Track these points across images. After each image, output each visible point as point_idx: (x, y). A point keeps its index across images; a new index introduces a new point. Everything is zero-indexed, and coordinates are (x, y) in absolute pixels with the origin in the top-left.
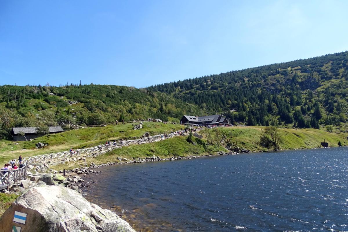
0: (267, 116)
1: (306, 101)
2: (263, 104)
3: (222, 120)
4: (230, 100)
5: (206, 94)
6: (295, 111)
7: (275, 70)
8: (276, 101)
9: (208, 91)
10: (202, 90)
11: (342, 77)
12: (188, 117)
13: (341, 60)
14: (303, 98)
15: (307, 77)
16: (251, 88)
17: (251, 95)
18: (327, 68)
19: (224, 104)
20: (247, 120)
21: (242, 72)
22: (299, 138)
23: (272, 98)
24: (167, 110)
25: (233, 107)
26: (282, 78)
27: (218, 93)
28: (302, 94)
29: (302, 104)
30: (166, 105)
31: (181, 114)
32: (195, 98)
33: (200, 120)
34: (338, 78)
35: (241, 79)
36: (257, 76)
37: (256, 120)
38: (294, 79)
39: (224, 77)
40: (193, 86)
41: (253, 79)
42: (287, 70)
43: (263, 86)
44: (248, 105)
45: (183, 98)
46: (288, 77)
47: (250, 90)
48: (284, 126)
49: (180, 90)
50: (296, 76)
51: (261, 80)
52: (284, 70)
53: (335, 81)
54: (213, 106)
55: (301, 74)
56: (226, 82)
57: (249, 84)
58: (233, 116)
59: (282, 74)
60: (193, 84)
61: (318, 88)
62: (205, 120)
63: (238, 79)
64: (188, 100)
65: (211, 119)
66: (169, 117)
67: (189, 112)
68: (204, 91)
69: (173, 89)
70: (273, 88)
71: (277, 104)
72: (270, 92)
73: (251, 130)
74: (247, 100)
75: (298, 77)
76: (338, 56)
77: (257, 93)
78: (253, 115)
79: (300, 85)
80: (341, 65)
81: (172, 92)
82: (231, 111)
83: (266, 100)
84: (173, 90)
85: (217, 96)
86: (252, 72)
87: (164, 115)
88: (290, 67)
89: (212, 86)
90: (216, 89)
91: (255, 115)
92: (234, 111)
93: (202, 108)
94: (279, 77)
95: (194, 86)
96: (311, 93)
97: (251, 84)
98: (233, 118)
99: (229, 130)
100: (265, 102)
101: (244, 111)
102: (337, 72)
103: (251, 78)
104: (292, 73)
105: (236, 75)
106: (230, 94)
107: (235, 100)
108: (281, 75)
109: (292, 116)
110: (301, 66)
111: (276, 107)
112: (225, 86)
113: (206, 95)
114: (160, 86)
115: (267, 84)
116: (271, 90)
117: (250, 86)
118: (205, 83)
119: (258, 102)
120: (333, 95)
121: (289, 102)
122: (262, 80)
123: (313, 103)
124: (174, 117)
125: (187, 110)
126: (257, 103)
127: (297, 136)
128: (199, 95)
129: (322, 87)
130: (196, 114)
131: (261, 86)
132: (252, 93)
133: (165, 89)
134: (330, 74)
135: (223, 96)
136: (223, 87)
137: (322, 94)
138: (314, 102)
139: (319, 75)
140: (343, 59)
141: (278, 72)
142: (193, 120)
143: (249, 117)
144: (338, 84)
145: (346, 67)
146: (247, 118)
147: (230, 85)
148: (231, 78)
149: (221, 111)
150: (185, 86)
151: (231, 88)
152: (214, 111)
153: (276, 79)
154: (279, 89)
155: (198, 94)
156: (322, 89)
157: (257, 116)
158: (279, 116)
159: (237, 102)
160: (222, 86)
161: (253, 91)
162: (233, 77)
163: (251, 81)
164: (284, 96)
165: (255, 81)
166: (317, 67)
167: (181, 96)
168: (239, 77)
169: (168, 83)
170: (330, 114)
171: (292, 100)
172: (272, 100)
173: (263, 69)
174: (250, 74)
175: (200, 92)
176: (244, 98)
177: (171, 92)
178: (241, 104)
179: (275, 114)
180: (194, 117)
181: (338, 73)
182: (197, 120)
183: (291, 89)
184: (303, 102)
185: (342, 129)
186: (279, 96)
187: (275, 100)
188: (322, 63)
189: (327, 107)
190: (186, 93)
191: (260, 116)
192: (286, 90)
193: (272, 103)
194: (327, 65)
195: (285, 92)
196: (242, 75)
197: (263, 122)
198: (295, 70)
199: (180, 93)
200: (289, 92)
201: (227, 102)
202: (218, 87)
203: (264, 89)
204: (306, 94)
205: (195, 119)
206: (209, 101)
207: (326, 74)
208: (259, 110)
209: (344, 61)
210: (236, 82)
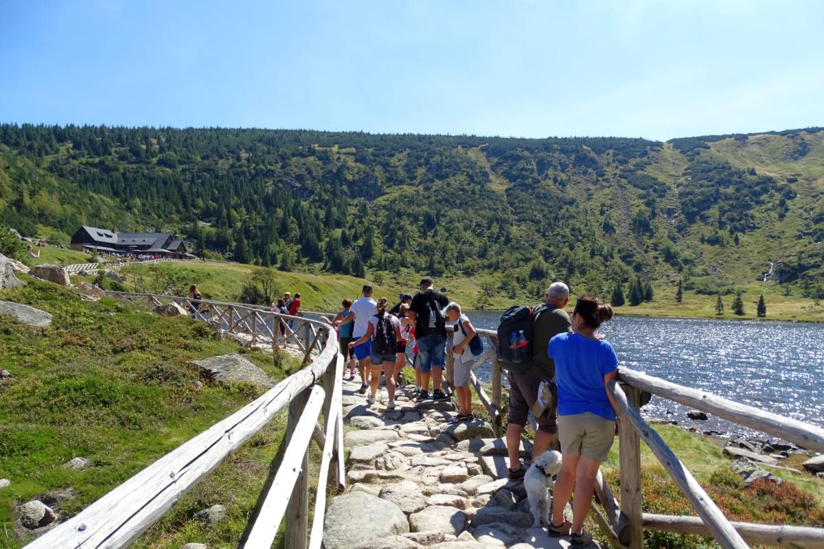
0: (277, 243)
1: (354, 221)
2: (271, 216)
3: (174, 245)
4: (200, 199)
5: (143, 174)
6: (330, 238)
7: (307, 145)
8: (299, 213)
9: (149, 166)
10: (135, 163)
11: (420, 183)
12: (92, 232)
13: (423, 151)
14: (350, 215)
15: (364, 173)
16: (253, 177)
17: (250, 194)
18: (399, 160)
19: (185, 205)
20: (233, 248)
21: (237, 136)
22: (315, 292)
23: (293, 205)
24: (35, 207)
25: (206, 215)
26: (318, 165)
27: (176, 178)
28: (350, 205)
29: (345, 226)
30: (33, 194)
31: (73, 220)
32: (113, 181)
33: (124, 241)
34: (414, 185)
35: (233, 152)
36: (268, 152)
37: (251, 250)
38: (340, 171)
39: (195, 141)
40: (112, 147)
41: (260, 157)
42: (331, 151)
43: (278, 176)
44: (239, 216)
45: (78, 175)
46: (329, 167)
47: (250, 181)
48: (306, 267)
49: (71, 151)
50: (344, 167)
51: (276, 163)
52: (325, 148)
53: (408, 189)
54: (159, 207)
55: (353, 164)
56: (197, 153)
57: (248, 167)
58: (204, 235)
59: (320, 158)
60: (110, 144)
61: (378, 197)
62: (134, 241)
63: (227, 150)
64: (93, 183)
65: (149, 241)
66: (40, 226)
67: (96, 216)
68: (139, 165)
69: (51, 146)
70: (298, 185)
71: (299, 220)
72: (290, 193)
73: (228, 272)
74: (240, 204)
75: (348, 169)
76: (421, 141)
77: (263, 190)
78: (248, 238)
79: (348, 187)
80: (422, 161)
81: (47, 154)
82: (201, 224)
83: (278, 210)
84: (49, 150)
85: (171, 183)
86: (260, 140)
87: (25, 220)
88: (337, 146)
89: (160, 156)
90: (171, 166)
91: (253, 239)
92: (209, 224)
93: (129, 208)
94: (312, 163)
95: (114, 149)
96: (364, 206)
97: (254, 168)
98: (203, 242)
99: (184, 270)
100: (276, 212)
101: (230, 227)
102: (414, 172)
103: (254, 153)
104: (339, 158)
105: (224, 140)
106: (203, 184)
107: (214, 200)
108: (317, 159)
109: (324, 247)
110: (357, 149)
111: (297, 227)
112: (194, 163)
113: (144, 176)
114: (10, 131)
115: (287, 174)
116: (293, 187)
117: (250, 173)
118: (144, 147)
119: (263, 212)
120: (399, 215)
121: (322, 219)
122: (278, 163)
123: (364, 227)
124: (55, 227)
125: (92, 211)
126: (258, 213)
127: (314, 287)
128: (124, 174)
129: (385, 197)
130: (113, 223)
131: (274, 176)
132: (254, 189)
133: (24, 141)
134: (402, 173)
135: (186, 184)
136: (188, 164)
137: (383, 211)
138: (366, 224)
139: (384, 172)
140: (427, 150)
141: (312, 152)
142: (104, 239)
143: (239, 241)
144: (411, 196)
145: (428, 166)
146: (234, 244)
147: (206, 162)
148: (211, 145)
149: (178, 223)
150: (87, 143)
151: (208, 170)
152: (161, 220)
153: (306, 167)
154: (310, 188)
155: (122, 171)
156: (385, 200)
157: (255, 242)
158: (300, 246)
159: (218, 204)
160: (187, 160)
161: (257, 185)
162: (215, 143)
163: (254, 162)
164: (317, 204)
165: (263, 162)
166: (384, 155)
167: (73, 170)
168: (229, 146)
169: (35, 126)
170: (390, 250)
171: (329, 214)
172: (291, 209)
173: (284, 139)
174: (255, 145)
175: (127, 166)
176: (233, 199)
177: (43, 152)
178: (225, 210)
179: (292, 241)
180: (109, 233)
181: (416, 174)
182: (115, 239)
183: (331, 193)
184: (347, 223)
185: (400, 280)
186: (305, 204)
187: (296, 212)
188: (393, 149)
189: (387, 236)
190: (87, 163)
191: (262, 241)
192: (322, 192)
193: (290, 217)
194: (400, 156)
195: (320, 195)
196: (236, 144)
197: (266, 255)
198: (345, 154)
199: (71, 160)
200: (327, 198)
201: (193, 201)
202: (177, 163)
203: (280, 185)
204: (356, 206)
205: (111, 237)
206: (149, 195)
207: (396, 173)
208: (261, 228)
209: (429, 154)
210: (221, 157)
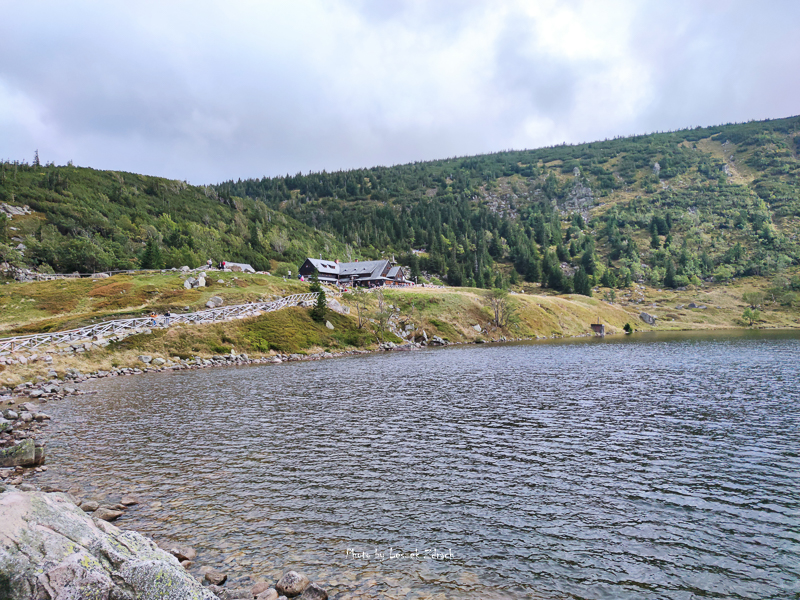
0: (489, 265)
1: (568, 236)
2: (481, 238)
3: (394, 271)
4: (412, 228)
5: (359, 209)
6: (545, 255)
7: (510, 164)
8: (509, 233)
9: (364, 202)
10: (352, 200)
11: (641, 187)
12: (317, 263)
15: (574, 184)
16: (459, 202)
17: (458, 218)
18: (613, 166)
19: (398, 236)
20: (446, 273)
23: (501, 226)
24: (267, 243)
25: (418, 243)
26: (523, 183)
27: (387, 210)
28: (561, 220)
29: (559, 242)
30: (265, 232)
31: (301, 254)
32: (334, 219)
33: (345, 270)
34: (632, 190)
36: (472, 176)
38: (548, 185)
41: (464, 181)
42: (535, 166)
44: (449, 241)
46: (536, 182)
47: (457, 206)
49: (299, 196)
50: (551, 180)
52: (529, 165)
53: (627, 196)
55: (561, 177)
57: (454, 193)
58: (418, 260)
59: (524, 175)
61: (593, 208)
62: (355, 270)
63: (432, 179)
65: (369, 269)
66: (273, 261)
67: (320, 249)
68: (356, 202)
70: (504, 205)
71: (509, 240)
74: (450, 230)
75: (556, 182)
77: (470, 213)
79: (558, 201)
80: (641, 162)
81: (280, 201)
82: (414, 251)
83: (487, 231)
84: (282, 196)
87: (259, 256)
88: (541, 160)
89: (374, 192)
90: (383, 200)
93: (349, 241)
94: (517, 181)
95: (334, 191)
96: (579, 219)
97: (459, 194)
98: (417, 268)
100: (485, 234)
102: (632, 176)
103: (458, 179)
104: (545, 173)
106: (412, 214)
107: (424, 227)
108: (521, 176)
111: (508, 246)
112: (403, 195)
117: (456, 198)
118: (359, 186)
119: (472, 235)
122: (482, 186)
125: (317, 244)
126: (468, 237)
128: (343, 212)
129: (600, 207)
130: (337, 254)
131: (479, 199)
132: (461, 213)
134: (618, 179)
139: (597, 181)
141: (516, 170)
142: (328, 270)
143: (450, 265)
144: (631, 203)
146: (447, 269)
147: (414, 193)
149: (393, 252)
151: (417, 200)
152: (378, 251)
153: (510, 186)
154: (517, 207)
155: (342, 209)
156: (600, 211)
159: (428, 231)
160: (397, 193)
161: (463, 209)
163: (459, 187)
165: (467, 186)
166: (594, 163)
172: (499, 230)
175: (346, 204)
176: (442, 225)
178: (435, 236)
181: (634, 178)
182: (337, 269)
184: (561, 238)
187: (506, 232)
188: (605, 155)
190: (313, 206)
193: (500, 239)
194: (613, 161)
195: (528, 213)
198: (550, 167)
199: (300, 204)
201: (405, 231)
205: (333, 267)
207: (611, 180)
209: (648, 154)
210: (428, 187)
